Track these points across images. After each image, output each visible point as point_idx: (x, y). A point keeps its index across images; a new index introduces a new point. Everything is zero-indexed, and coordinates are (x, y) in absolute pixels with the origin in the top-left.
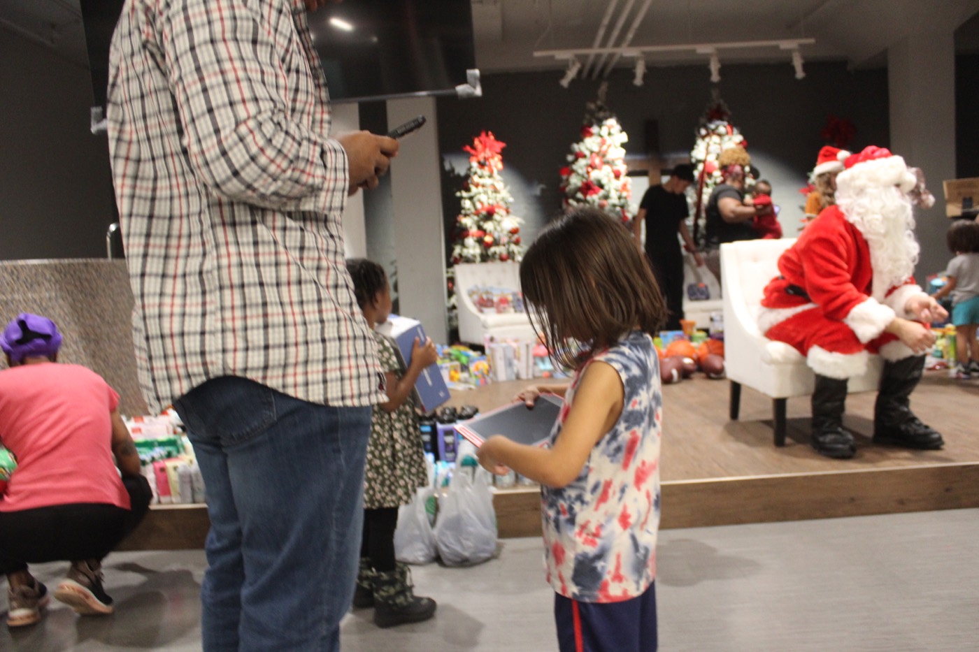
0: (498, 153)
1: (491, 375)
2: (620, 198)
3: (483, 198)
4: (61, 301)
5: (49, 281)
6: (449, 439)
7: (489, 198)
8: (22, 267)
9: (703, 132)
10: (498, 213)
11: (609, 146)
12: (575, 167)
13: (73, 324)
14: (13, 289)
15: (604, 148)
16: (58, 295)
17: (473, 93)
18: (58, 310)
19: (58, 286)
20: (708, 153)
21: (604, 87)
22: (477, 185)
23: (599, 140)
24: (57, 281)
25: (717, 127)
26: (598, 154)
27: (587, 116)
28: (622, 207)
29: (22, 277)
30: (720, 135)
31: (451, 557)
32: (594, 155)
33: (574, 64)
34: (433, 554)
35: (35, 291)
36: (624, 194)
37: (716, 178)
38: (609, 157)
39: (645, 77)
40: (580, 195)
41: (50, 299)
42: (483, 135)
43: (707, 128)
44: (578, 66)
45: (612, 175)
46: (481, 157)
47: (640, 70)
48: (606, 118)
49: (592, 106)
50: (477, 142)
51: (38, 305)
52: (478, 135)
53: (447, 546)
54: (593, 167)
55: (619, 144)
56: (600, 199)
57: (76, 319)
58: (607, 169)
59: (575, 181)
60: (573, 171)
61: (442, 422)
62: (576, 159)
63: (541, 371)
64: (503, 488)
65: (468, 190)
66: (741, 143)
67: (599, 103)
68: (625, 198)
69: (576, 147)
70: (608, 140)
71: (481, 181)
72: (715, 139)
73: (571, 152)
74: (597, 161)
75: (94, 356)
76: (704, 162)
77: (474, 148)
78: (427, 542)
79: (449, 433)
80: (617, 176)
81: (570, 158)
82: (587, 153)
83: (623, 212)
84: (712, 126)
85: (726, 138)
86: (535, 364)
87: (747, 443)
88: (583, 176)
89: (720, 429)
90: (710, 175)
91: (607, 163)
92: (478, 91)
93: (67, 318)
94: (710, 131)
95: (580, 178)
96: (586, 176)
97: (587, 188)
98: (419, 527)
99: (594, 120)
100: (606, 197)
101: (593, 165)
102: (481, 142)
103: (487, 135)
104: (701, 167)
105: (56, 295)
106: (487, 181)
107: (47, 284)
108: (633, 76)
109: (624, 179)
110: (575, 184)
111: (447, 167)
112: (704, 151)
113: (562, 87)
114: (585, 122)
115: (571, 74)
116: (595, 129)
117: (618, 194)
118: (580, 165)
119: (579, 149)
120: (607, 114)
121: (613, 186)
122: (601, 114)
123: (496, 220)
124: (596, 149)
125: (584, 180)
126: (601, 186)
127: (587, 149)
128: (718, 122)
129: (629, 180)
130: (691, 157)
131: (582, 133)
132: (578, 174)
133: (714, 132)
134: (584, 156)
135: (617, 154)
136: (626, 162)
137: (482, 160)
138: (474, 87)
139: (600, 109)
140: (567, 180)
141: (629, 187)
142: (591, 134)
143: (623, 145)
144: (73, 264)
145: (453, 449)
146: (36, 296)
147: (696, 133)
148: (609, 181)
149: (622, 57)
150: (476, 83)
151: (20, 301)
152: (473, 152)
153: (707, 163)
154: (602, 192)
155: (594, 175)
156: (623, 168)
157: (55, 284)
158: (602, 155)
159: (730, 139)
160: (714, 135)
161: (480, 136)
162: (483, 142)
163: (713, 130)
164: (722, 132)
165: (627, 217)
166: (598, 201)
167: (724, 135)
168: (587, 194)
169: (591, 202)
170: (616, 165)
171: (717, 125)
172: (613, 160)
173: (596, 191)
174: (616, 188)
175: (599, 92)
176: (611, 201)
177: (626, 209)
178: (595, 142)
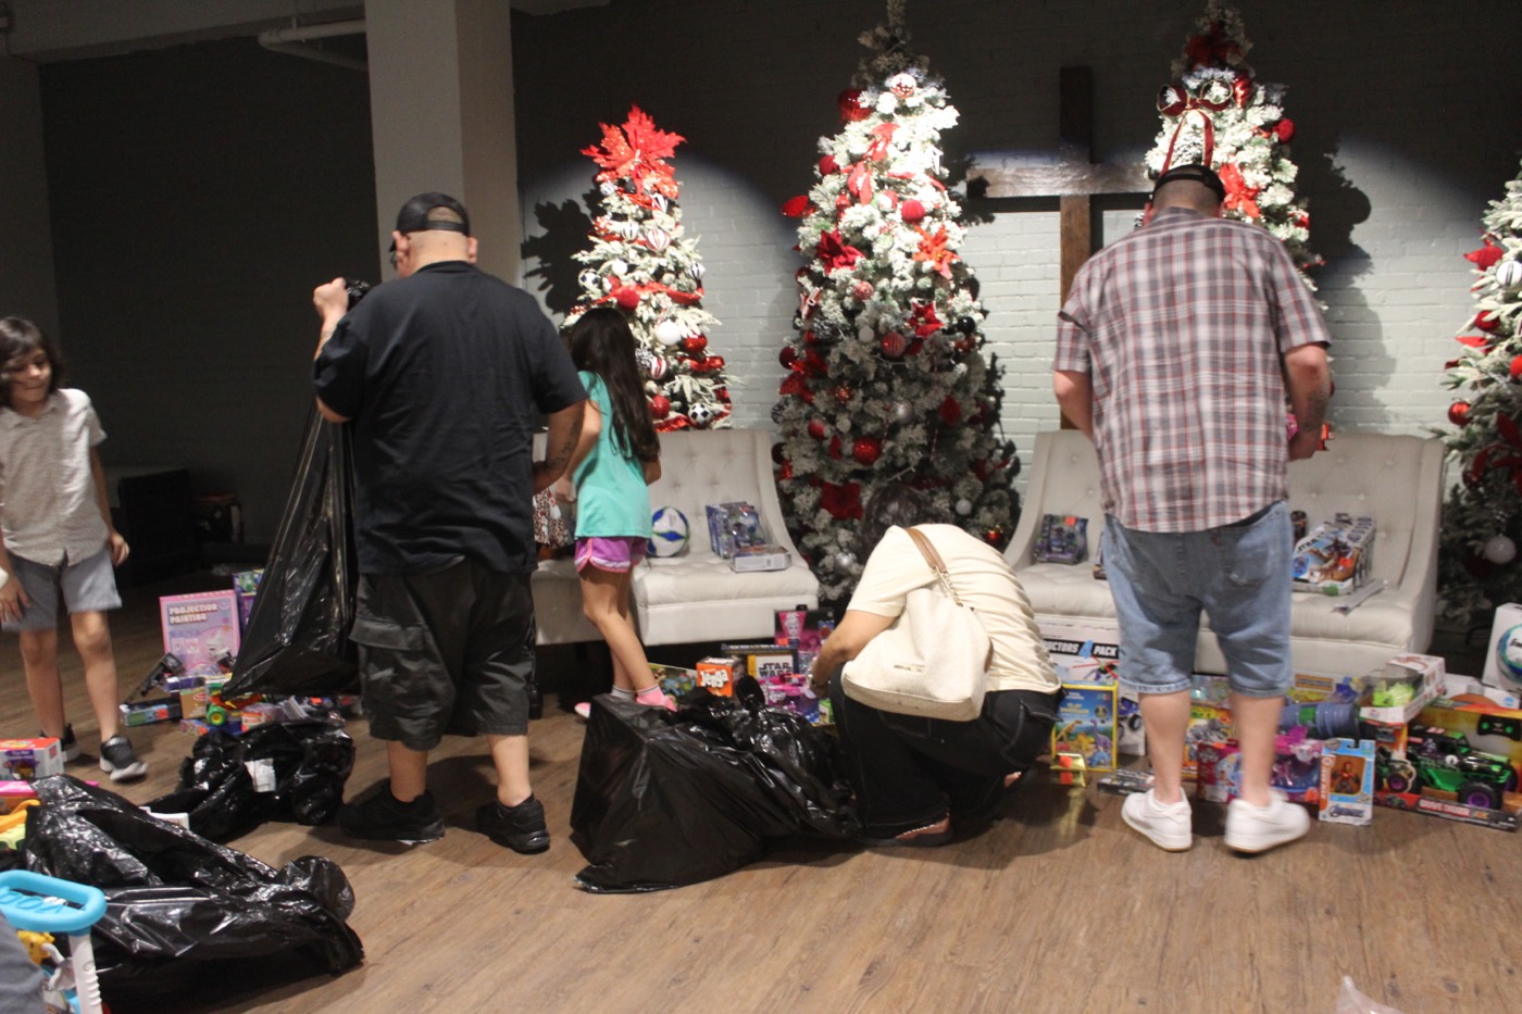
0: (667, 159)
2: (918, 273)
3: (619, 268)
7: (632, 268)
10: (647, 302)
12: (813, 195)
15: (888, 147)
20: (1172, 154)
22: (609, 237)
23: (874, 125)
25: (1206, 85)
26: (868, 162)
27: (863, 67)
28: (925, 296)
30: (1211, 107)
32: (860, 164)
36: (928, 265)
38: (897, 169)
40: (817, 267)
43: (1181, 89)
45: (897, 217)
46: (625, 171)
48: (897, 71)
49: (865, 40)
52: (619, 120)
54: (852, 194)
55: (928, 137)
56: (857, 278)
58: (884, 198)
59: (810, 231)
60: (813, 206)
62: (822, 176)
65: (590, 247)
66: (1268, 127)
68: (934, 274)
69: (824, 142)
71: (616, 227)
72: (1194, 117)
73: (819, 157)
74: (863, 179)
77: (604, 152)
80: (912, 218)
82: (841, 160)
83: (928, 310)
84: (1193, 84)
85: (1231, 114)
88: (828, 219)
91: (888, 185)
94: (1190, 96)
95: (820, 223)
96: (834, 218)
97: (833, 248)
99: (869, 79)
100: (887, 271)
101: (853, 190)
102: (624, 135)
103: (639, 120)
106: (630, 227)
112: (1168, 150)
114: (854, 84)
116: (865, 100)
117: (912, 263)
118: (825, 191)
119: (831, 150)
120: (898, 57)
121: (897, 245)
122: (884, 61)
123: (641, 319)
124: (865, 149)
125: (831, 230)
126: (866, 248)
127: (846, 150)
128: (1207, 73)
131: (842, 109)
132: (819, 213)
133: (1196, 98)
134: (835, 170)
137: (627, 179)
139: (890, 45)
141: (948, 245)
142: (858, 113)
152: (601, 160)
154: (867, 261)
155: (854, 216)
158: (876, 164)
159: (1243, 118)
160: (1195, 106)
161: (626, 120)
162: (631, 136)
163: (1197, 91)
164: (1217, 98)
165: (938, 322)
166: (854, 281)
167: (1226, 105)
168: (833, 266)
169: (838, 284)
170: (908, 192)
171: (1206, 80)
172: (905, 179)
173: (851, 257)
174: (907, 250)
175: (889, 8)
176: (884, 283)
177: (934, 302)
178: (869, 131)
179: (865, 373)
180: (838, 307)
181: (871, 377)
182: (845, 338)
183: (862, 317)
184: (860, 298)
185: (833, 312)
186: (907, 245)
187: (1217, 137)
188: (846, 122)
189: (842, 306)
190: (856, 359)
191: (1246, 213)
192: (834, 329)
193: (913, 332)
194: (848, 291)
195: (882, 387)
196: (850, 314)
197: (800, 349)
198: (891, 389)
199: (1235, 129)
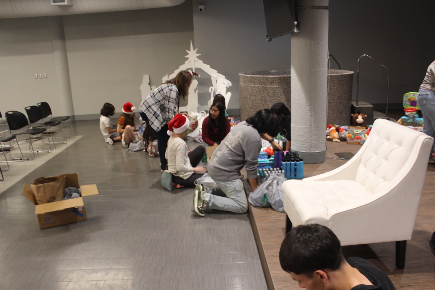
4: (280, 88)
5: (277, 82)
8: (269, 77)
13: (283, 96)
14: (267, 84)
19: (279, 84)
24: (279, 83)
29: (269, 81)
35: (272, 85)
41: (277, 87)
51: (273, 89)
93: (281, 94)
107: (276, 83)
146: (272, 86)
151: (268, 88)
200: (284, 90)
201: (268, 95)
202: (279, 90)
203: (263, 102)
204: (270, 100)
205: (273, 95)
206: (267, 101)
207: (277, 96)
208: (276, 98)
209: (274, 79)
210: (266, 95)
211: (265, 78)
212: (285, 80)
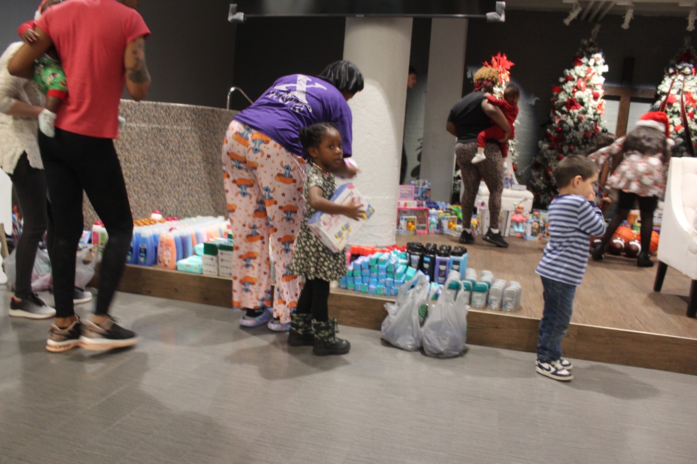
0: (507, 70)
1: (478, 229)
2: (595, 114)
4: (194, 134)
5: (188, 119)
6: (443, 268)
8: (173, 107)
9: (671, 71)
11: (594, 73)
12: (564, 87)
13: (199, 150)
14: (165, 122)
15: (589, 75)
16: (193, 129)
17: (499, 19)
18: (191, 139)
19: (193, 123)
20: (671, 87)
21: (597, 28)
23: (586, 68)
24: (193, 120)
25: (684, 68)
26: (583, 79)
27: (580, 49)
28: (596, 121)
29: (172, 114)
30: (685, 75)
31: (431, 350)
32: (580, 79)
33: (576, 7)
34: (419, 345)
35: (179, 125)
36: (599, 112)
37: (675, 108)
38: (592, 82)
39: (632, 22)
40: (564, 108)
41: (187, 131)
42: (499, 55)
43: (674, 67)
44: (580, 9)
45: (592, 96)
47: (629, 17)
48: (595, 53)
49: (585, 42)
50: (493, 59)
51: (179, 134)
52: (495, 55)
53: (429, 341)
54: (578, 88)
55: (600, 73)
56: (579, 113)
57: (201, 147)
58: (589, 91)
59: (563, 97)
60: (563, 90)
61: (440, 255)
62: (566, 81)
63: (515, 232)
64: (475, 308)
67: (591, 40)
68: (599, 115)
69: (567, 71)
70: (594, 69)
72: (680, 77)
73: (563, 75)
74: (582, 84)
75: (209, 174)
76: (667, 94)
78: (416, 336)
79: (443, 263)
80: (596, 97)
81: (562, 80)
82: (576, 77)
83: (596, 125)
84: (680, 67)
85: (690, 77)
86: (512, 226)
87: (665, 310)
88: (569, 95)
89: (644, 296)
90: (670, 105)
91: (590, 87)
92: (503, 18)
93: (196, 146)
94: (677, 71)
95: (566, 95)
96: (572, 94)
97: (571, 103)
98: (412, 325)
99: (585, 53)
100: (585, 112)
101: (579, 87)
102: (497, 60)
103: (502, 56)
104: (664, 98)
105: (191, 130)
107: (187, 121)
108: (622, 21)
109: (600, 100)
110: (562, 99)
111: (469, 76)
112: (669, 87)
113: (565, 24)
114: (577, 54)
115: (573, 15)
116: (584, 60)
117: (594, 111)
118: (569, 86)
119: (570, 74)
120: (596, 49)
121: (591, 104)
122: (591, 49)
124: (583, 75)
125: (570, 98)
126: (582, 104)
127: (576, 74)
128: (685, 65)
129: (605, 101)
130: (657, 89)
131: (574, 62)
132: (566, 93)
133: (680, 71)
134: (573, 80)
135: (598, 80)
136: (604, 88)
138: (500, 15)
139: (591, 45)
140: (557, 96)
141: (603, 107)
142: (581, 64)
143: (604, 74)
144: (204, 109)
145: (445, 275)
146: (178, 128)
147: (665, 71)
148: (589, 100)
149: (616, 5)
150: (501, 13)
151: (169, 130)
153: (670, 95)
154: (582, 108)
155: (578, 94)
156: (601, 92)
157: (191, 122)
158: (587, 80)
159: (692, 79)
160: (680, 74)
161: (497, 55)
162: (498, 61)
163: (680, 70)
164: (687, 72)
165: (598, 129)
166: (577, 114)
167: (688, 75)
168: (570, 108)
169: (572, 114)
170: (596, 89)
171: (684, 67)
172: (594, 85)
173: (578, 107)
174: (594, 107)
175: (593, 32)
176: (587, 116)
177: (598, 123)
178: (583, 69)
179: (579, 141)
180: (572, 121)
181: (581, 143)
182: (574, 131)
183: (581, 125)
184: (580, 119)
185: (570, 122)
186: (594, 105)
187: (685, 84)
188: (576, 65)
189: (573, 121)
190: (578, 137)
191: (692, 106)
192: (570, 128)
193: (593, 131)
194: (576, 117)
195: (583, 147)
196: (576, 124)
197: (554, 133)
198: (585, 148)
199: (690, 82)
200: (200, 138)
201: (168, 148)
202: (193, 137)
203: (153, 165)
204: (170, 160)
205: (179, 147)
206: (163, 162)
207: (187, 151)
208: (185, 154)
209: (183, 111)
210: (162, 148)
211: (162, 107)
212: (205, 115)
